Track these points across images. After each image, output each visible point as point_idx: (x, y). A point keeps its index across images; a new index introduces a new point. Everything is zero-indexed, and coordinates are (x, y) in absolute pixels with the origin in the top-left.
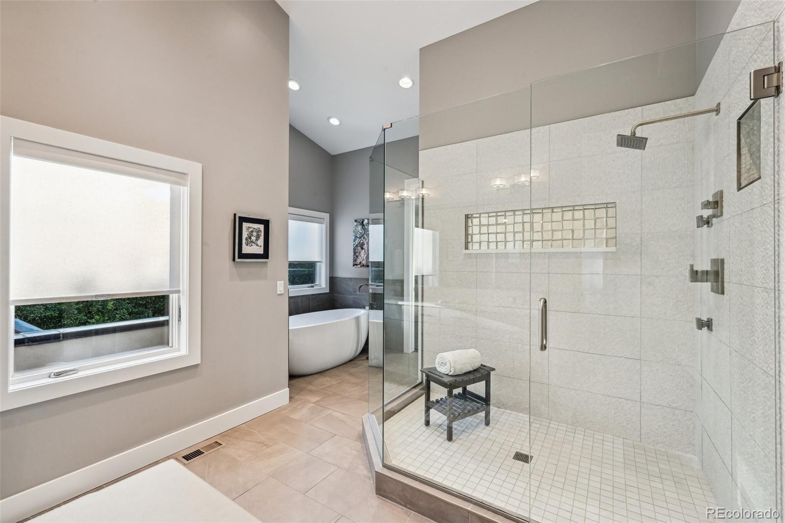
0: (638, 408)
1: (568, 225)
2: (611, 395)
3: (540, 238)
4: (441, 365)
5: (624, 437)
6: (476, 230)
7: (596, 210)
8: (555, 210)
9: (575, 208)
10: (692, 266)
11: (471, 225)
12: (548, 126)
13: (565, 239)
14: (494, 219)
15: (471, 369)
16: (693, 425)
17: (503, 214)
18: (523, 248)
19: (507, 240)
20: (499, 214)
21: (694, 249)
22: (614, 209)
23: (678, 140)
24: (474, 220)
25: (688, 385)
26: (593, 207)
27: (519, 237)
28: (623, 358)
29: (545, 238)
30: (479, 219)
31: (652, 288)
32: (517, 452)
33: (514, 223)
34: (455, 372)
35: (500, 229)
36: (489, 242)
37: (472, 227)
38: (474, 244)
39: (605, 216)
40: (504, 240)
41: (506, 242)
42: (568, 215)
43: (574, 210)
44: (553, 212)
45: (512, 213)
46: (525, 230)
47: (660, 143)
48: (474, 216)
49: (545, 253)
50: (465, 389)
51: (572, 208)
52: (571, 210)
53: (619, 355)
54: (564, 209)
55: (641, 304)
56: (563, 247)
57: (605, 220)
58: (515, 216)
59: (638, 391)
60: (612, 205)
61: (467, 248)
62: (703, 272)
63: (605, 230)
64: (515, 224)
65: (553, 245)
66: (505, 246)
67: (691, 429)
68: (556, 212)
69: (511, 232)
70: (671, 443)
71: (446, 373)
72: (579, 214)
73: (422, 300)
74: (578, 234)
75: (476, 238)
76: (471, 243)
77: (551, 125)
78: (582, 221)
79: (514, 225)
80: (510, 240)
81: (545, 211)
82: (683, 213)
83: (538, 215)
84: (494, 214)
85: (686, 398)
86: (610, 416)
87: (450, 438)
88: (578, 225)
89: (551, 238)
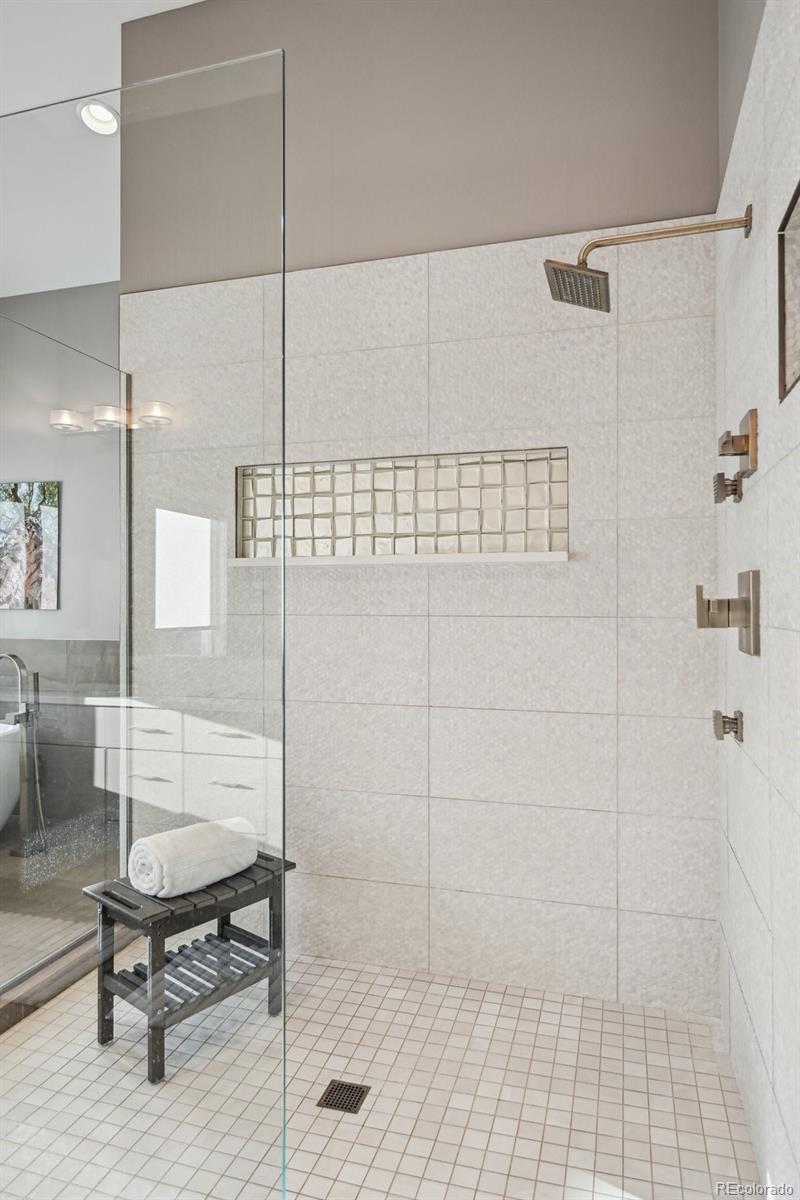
0: (613, 925)
1: (469, 499)
2: (559, 899)
3: (411, 530)
4: (141, 872)
5: (587, 994)
6: (263, 507)
7: (529, 464)
8: (443, 462)
9: (486, 459)
10: (700, 590)
11: (252, 495)
12: (426, 255)
13: (466, 533)
14: (307, 480)
15: (227, 873)
16: (716, 951)
17: (328, 467)
18: (374, 553)
19: (338, 535)
20: (318, 468)
21: (716, 557)
22: (564, 462)
23: (686, 309)
24: (260, 482)
25: (708, 861)
26: (523, 457)
27: (365, 526)
28: (583, 812)
29: (422, 528)
30: (270, 479)
31: (639, 645)
32: (333, 1081)
33: (354, 492)
34: (173, 885)
35: (322, 505)
36: (294, 538)
37: (255, 499)
38: (259, 543)
39: (547, 478)
40: (330, 534)
41: (334, 538)
42: (471, 475)
43: (484, 463)
44: (438, 466)
45: (347, 467)
46: (379, 510)
47: (653, 313)
48: (260, 471)
49: (421, 566)
50: (225, 923)
51: (478, 459)
52: (477, 463)
53: (576, 805)
54: (463, 460)
55: (618, 682)
56: (460, 551)
57: (546, 487)
58: (356, 475)
59: (612, 884)
60: (562, 453)
61: (241, 553)
62: (720, 603)
63: (546, 512)
64: (356, 495)
65: (439, 548)
66: (333, 548)
67: (712, 960)
68: (446, 467)
69: (348, 514)
70: (675, 996)
71: (152, 893)
72: (493, 474)
73: (130, 694)
74: (493, 522)
75: (264, 529)
76: (252, 542)
77: (431, 254)
78: (500, 490)
79: (353, 496)
80: (344, 535)
81: (421, 463)
82: (696, 476)
83: (406, 472)
84: (307, 469)
85: (702, 891)
86: (558, 950)
87: (157, 1074)
88: (493, 496)
89: (435, 531)
